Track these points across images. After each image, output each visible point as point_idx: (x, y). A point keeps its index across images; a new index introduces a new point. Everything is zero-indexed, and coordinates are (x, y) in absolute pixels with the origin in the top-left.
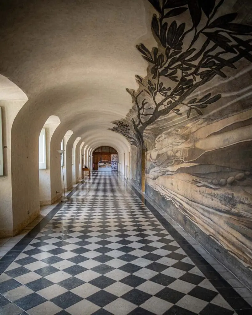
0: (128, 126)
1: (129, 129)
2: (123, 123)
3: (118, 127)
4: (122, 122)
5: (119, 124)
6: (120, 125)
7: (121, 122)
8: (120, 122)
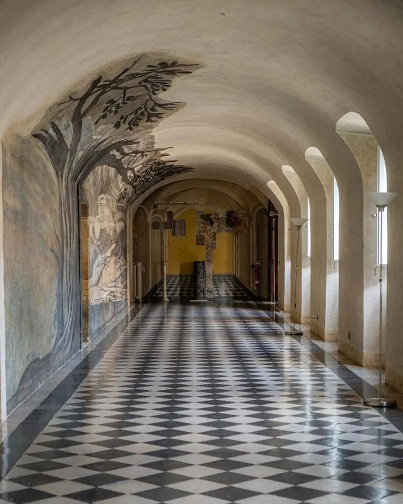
0: (130, 129)
1: (117, 125)
2: (149, 120)
3: (153, 97)
4: (151, 121)
5: (156, 108)
6: (153, 109)
7: (154, 119)
8: (159, 116)
